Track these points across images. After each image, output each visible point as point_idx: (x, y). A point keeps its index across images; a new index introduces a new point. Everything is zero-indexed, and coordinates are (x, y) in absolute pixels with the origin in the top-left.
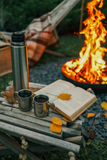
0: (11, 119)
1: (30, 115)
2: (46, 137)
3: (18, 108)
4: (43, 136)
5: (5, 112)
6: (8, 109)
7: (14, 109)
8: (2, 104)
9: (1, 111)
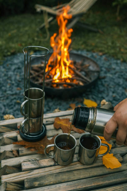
1: (76, 168)
2: (118, 188)
4: (113, 189)
5: (41, 182)
8: (24, 171)
9: (37, 183)
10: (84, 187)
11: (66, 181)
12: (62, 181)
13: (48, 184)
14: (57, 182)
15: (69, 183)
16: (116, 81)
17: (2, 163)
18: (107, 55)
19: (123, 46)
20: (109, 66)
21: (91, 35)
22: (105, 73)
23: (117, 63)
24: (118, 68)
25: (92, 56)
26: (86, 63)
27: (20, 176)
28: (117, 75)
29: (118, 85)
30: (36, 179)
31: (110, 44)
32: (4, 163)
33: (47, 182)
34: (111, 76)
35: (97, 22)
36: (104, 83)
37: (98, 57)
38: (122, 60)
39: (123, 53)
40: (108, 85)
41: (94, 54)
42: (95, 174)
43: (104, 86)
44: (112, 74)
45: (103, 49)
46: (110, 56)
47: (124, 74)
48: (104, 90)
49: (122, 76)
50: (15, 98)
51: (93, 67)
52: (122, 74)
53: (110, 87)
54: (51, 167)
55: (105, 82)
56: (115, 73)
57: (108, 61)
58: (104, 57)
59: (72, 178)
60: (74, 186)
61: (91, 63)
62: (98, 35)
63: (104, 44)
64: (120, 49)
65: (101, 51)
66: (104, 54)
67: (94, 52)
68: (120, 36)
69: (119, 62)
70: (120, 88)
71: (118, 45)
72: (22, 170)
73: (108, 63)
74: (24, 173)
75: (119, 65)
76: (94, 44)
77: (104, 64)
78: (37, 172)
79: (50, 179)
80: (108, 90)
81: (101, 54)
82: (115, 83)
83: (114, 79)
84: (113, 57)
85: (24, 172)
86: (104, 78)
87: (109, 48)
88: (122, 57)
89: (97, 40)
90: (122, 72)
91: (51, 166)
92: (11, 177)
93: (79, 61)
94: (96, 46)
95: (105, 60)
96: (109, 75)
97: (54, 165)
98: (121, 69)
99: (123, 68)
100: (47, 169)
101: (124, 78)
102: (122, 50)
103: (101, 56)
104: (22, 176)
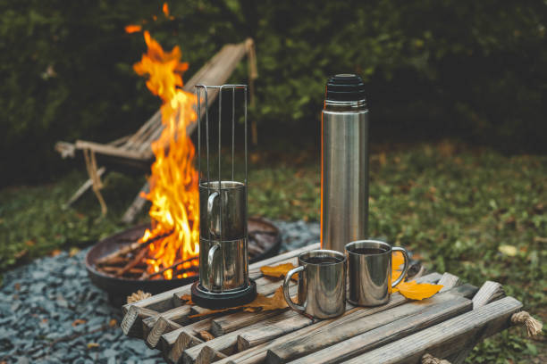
0: (352, 345)
1: (360, 316)
2: (459, 320)
9: (300, 348)
10: (397, 331)
11: (355, 333)
12: (349, 335)
13: (324, 344)
14: (340, 338)
15: (364, 335)
17: (188, 353)
19: (295, 197)
23: (298, 228)
24: (304, 235)
27: (251, 354)
32: (193, 352)
33: (319, 342)
38: (305, 218)
39: (300, 208)
42: (404, 313)
50: (79, 344)
59: (364, 326)
64: (291, 203)
69: (301, 223)
72: (251, 345)
74: (257, 349)
75: (305, 228)
85: (255, 348)
91: (306, 326)
97: (313, 323)
98: (312, 234)
100: (301, 332)
102: (297, 203)
104: (255, 353)
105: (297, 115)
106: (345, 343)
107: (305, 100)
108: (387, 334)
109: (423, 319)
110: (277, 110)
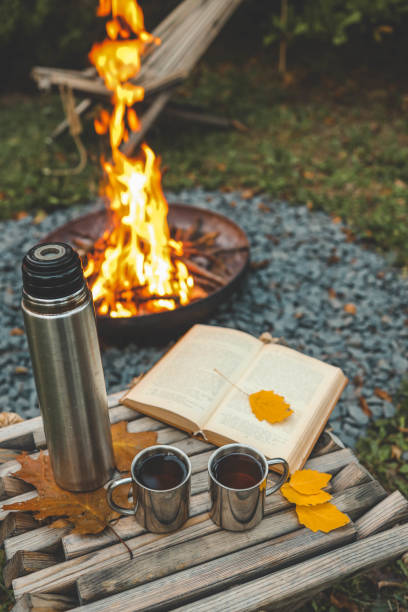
0: (173, 588)
2: (325, 562)
3: (142, 534)
4: (315, 567)
5: (123, 577)
6: (112, 557)
7: (132, 544)
8: (71, 558)
9: (110, 584)
10: (237, 572)
11: (187, 564)
12: (178, 567)
13: (142, 579)
14: (165, 571)
15: (196, 570)
16: (300, 269)
17: (7, 546)
18: (267, 196)
19: (310, 163)
20: (275, 227)
21: (211, 139)
22: (267, 249)
23: (297, 217)
24: (301, 231)
25: (224, 204)
26: (208, 229)
27: (62, 574)
28: (301, 252)
29: (308, 279)
30: (107, 574)
31: (270, 160)
32: (13, 546)
33: (137, 577)
34: (285, 256)
35: (226, 95)
36: (265, 279)
37: (241, 205)
38: (310, 204)
39: (310, 184)
40: (279, 285)
41: (229, 198)
43: (266, 289)
44: (286, 250)
45: (252, 178)
46: (274, 196)
47: (323, 247)
48: (269, 301)
49: (315, 251)
50: (10, 362)
51: (229, 238)
52: (316, 246)
53: (286, 291)
54: (143, 536)
55: (269, 276)
56: (296, 248)
57: (272, 211)
58: (257, 201)
59: (203, 554)
60: (210, 576)
61: (221, 227)
62: (234, 137)
63: (255, 162)
64: (302, 172)
65: (247, 185)
66: (256, 194)
67: (228, 191)
68: (298, 134)
69: (302, 211)
70: (315, 289)
71: (295, 160)
72: (67, 556)
73: (272, 220)
74: (73, 565)
75: (305, 220)
76: (223, 168)
77: (260, 222)
78: (108, 556)
79: (145, 567)
80: (279, 299)
81: (247, 193)
82: (298, 275)
83: (293, 265)
84: (284, 198)
85: (72, 562)
86: (266, 265)
87: (271, 172)
88: (310, 195)
89: (232, 154)
90: (315, 241)
92: (38, 580)
93: (186, 226)
94: (231, 173)
95: (262, 210)
96: (277, 254)
99: (316, 228)
101: (322, 259)
102: (309, 175)
103: (249, 200)
104: (68, 571)
105: (338, 41)
106: (167, 581)
107: (355, 17)
108: (221, 577)
109: (280, 553)
110: (318, 27)
